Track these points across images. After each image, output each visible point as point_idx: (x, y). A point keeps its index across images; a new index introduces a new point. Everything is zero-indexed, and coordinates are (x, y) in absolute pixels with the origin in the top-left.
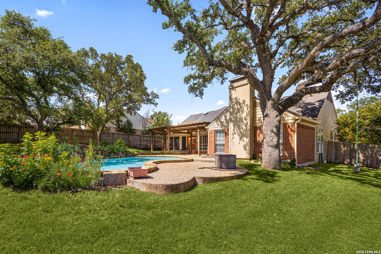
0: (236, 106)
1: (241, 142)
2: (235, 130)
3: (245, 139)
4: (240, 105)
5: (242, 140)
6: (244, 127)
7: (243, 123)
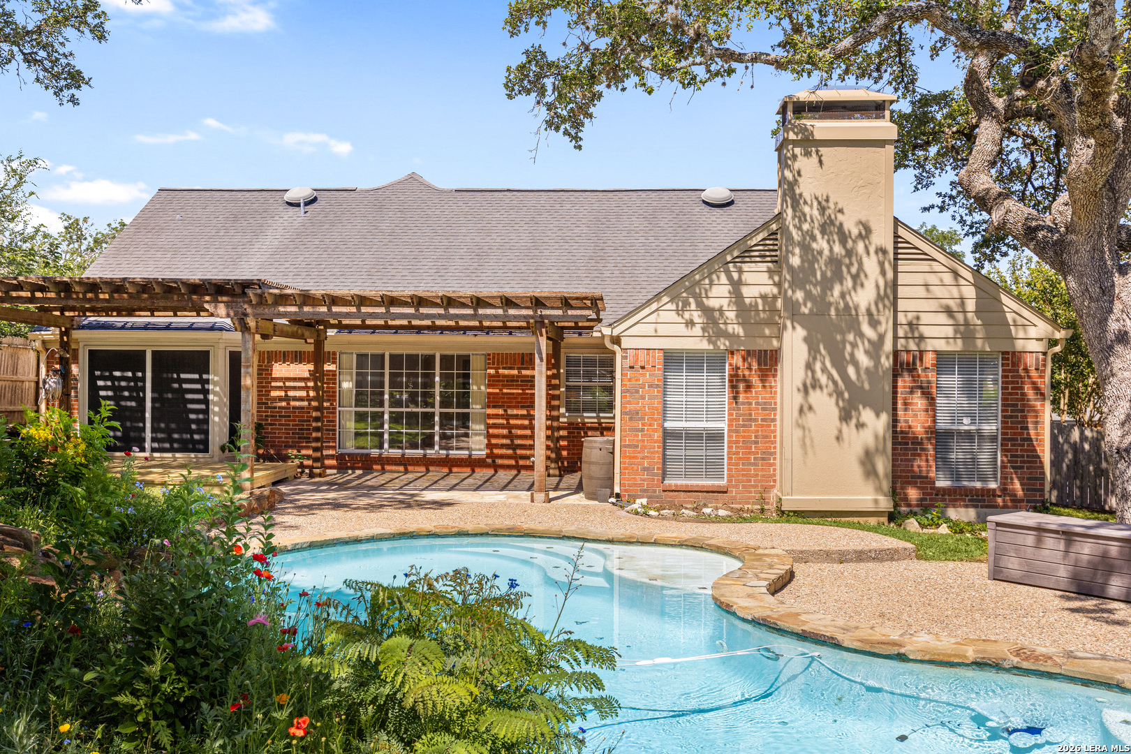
0: (821, 244)
1: (849, 430)
2: (818, 366)
3: (867, 415)
4: (843, 241)
5: (854, 421)
6: (864, 360)
7: (861, 335)
